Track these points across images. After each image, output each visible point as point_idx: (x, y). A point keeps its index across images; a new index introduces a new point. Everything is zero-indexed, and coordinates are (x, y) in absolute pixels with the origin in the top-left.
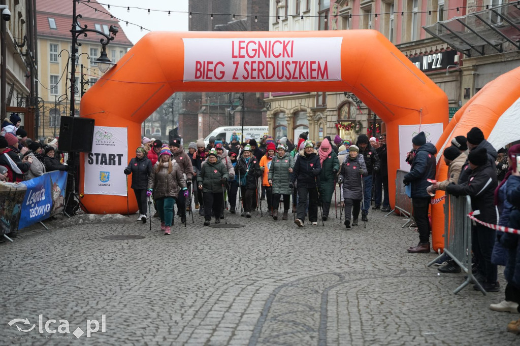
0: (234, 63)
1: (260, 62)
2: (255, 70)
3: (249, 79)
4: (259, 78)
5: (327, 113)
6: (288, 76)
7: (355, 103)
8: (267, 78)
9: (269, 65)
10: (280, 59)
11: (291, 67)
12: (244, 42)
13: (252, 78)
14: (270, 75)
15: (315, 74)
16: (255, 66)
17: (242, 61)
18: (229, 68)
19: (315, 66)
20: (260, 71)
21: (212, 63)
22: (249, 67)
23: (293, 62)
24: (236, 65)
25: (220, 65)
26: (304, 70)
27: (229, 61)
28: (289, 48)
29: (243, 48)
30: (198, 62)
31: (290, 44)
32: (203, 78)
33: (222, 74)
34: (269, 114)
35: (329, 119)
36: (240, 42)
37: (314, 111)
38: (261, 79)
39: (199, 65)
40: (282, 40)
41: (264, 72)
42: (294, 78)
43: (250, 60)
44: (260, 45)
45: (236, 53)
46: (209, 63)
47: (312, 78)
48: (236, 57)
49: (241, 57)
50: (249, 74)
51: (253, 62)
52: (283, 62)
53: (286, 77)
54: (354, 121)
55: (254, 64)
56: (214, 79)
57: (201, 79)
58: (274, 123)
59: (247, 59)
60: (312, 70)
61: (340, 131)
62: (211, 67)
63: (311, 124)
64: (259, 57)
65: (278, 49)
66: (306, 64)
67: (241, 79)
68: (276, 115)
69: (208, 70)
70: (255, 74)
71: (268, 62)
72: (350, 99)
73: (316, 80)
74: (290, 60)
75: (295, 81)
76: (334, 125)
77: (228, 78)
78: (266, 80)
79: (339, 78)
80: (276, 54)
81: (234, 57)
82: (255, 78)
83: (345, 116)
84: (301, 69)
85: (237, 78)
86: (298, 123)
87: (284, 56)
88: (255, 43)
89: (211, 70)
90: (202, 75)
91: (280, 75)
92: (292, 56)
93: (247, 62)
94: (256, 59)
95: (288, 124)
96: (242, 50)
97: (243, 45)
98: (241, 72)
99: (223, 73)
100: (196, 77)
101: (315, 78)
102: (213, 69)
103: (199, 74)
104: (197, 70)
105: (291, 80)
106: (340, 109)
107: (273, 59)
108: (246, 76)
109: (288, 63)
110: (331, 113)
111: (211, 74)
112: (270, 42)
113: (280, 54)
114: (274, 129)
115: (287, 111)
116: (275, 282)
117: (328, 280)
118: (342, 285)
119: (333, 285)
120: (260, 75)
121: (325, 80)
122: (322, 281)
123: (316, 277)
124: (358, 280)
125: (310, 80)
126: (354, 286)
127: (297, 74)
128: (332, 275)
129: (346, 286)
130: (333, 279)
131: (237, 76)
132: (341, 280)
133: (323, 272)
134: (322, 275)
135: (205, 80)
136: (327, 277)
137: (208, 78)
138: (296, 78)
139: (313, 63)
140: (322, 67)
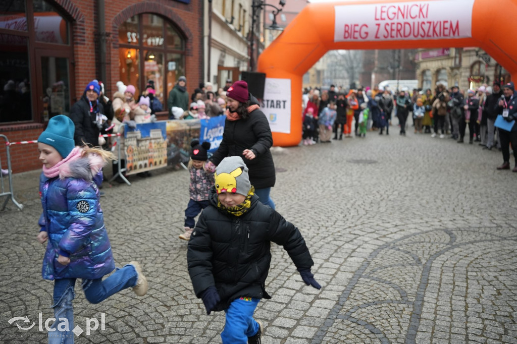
1: (398, 24)
2: (394, 30)
3: (389, 38)
4: (397, 36)
5: (461, 70)
6: (423, 34)
7: (484, 62)
9: (407, 26)
10: (417, 20)
11: (426, 27)
12: (385, 7)
13: (392, 37)
14: (407, 33)
15: (447, 32)
16: (394, 27)
17: (383, 23)
18: (372, 29)
19: (447, 25)
20: (398, 31)
21: (357, 25)
22: (389, 28)
23: (428, 22)
24: (377, 27)
25: (364, 28)
26: (437, 29)
27: (372, 23)
28: (424, 10)
29: (385, 12)
30: (346, 25)
31: (425, 7)
32: (351, 38)
33: (366, 35)
34: (418, 72)
35: (463, 74)
36: (382, 7)
37: (452, 69)
38: (399, 38)
39: (347, 28)
40: (418, 3)
41: (402, 32)
42: (428, 36)
43: (389, 22)
44: (399, 9)
45: (379, 16)
46: (355, 25)
47: (444, 35)
48: (378, 19)
49: (382, 19)
50: (389, 33)
51: (392, 24)
52: (418, 23)
53: (421, 36)
54: (483, 76)
56: (360, 39)
57: (349, 40)
58: (422, 78)
59: (387, 21)
60: (445, 28)
61: (471, 83)
62: (357, 28)
63: (449, 79)
64: (398, 19)
65: (415, 11)
66: (438, 24)
67: (382, 39)
68: (424, 72)
69: (355, 31)
70: (394, 33)
71: (405, 23)
72: (481, 59)
73: (448, 38)
74: (425, 20)
75: (429, 38)
76: (466, 79)
77: (371, 38)
78: (404, 38)
79: (469, 34)
80: (413, 16)
81: (376, 19)
82: (394, 37)
83: (476, 73)
84: (434, 28)
85: (378, 38)
86: (440, 77)
87: (419, 17)
88: (395, 7)
89: (357, 32)
90: (350, 35)
92: (427, 17)
93: (387, 24)
94: (395, 21)
95: (433, 79)
96: (383, 14)
97: (384, 9)
98: (382, 32)
99: (367, 33)
100: (345, 38)
101: (447, 36)
102: (359, 30)
103: (347, 35)
104: (346, 31)
105: (426, 38)
106: (472, 67)
107: (410, 21)
108: (386, 35)
109: (423, 23)
110: (465, 70)
111: (357, 35)
112: (407, 6)
114: (422, 82)
115: (432, 69)
116: (377, 239)
117: (436, 241)
118: (451, 251)
119: (441, 251)
120: (399, 34)
121: (456, 37)
122: (430, 242)
123: (424, 235)
124: (472, 243)
125: (442, 37)
126: (465, 255)
127: (431, 33)
128: (443, 232)
129: (456, 254)
130: (442, 241)
131: (378, 36)
132: (451, 242)
133: (433, 227)
134: (431, 231)
135: (352, 40)
136: (436, 236)
137: (354, 38)
138: (430, 36)
139: (445, 22)
140: (454, 26)
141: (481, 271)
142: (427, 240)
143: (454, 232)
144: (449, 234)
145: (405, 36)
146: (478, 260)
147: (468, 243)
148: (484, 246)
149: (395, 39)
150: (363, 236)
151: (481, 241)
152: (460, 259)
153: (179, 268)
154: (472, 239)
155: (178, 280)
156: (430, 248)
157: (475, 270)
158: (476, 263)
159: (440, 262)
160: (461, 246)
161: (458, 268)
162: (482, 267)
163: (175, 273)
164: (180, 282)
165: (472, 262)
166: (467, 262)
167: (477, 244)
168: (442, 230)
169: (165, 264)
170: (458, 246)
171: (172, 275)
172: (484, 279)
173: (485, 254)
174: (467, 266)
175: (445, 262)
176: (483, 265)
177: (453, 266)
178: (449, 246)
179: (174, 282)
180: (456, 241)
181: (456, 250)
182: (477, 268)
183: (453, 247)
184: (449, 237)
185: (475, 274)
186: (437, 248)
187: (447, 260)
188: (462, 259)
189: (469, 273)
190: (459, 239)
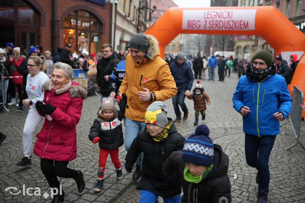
1: (216, 21)
3: (212, 29)
4: (216, 27)
5: (258, 47)
6: (229, 27)
9: (221, 23)
10: (226, 20)
11: (231, 23)
12: (210, 11)
13: (213, 28)
14: (221, 26)
15: (242, 26)
16: (214, 23)
17: (208, 20)
18: (203, 24)
19: (242, 23)
20: (216, 25)
21: (194, 21)
22: (211, 23)
24: (205, 22)
25: (198, 23)
26: (237, 25)
27: (203, 20)
29: (209, 14)
30: (189, 21)
31: (231, 13)
34: (235, 47)
36: (208, 12)
38: (217, 29)
40: (228, 10)
41: (218, 25)
42: (232, 28)
43: (212, 20)
44: (217, 13)
45: (206, 16)
47: (241, 28)
48: (206, 18)
49: (208, 18)
51: (213, 21)
52: (227, 21)
53: (229, 28)
56: (196, 29)
57: (190, 28)
58: (237, 51)
60: (241, 25)
62: (195, 23)
65: (225, 15)
66: (238, 22)
67: (208, 29)
69: (193, 24)
70: (214, 26)
71: (220, 21)
73: (243, 30)
74: (231, 20)
75: (232, 29)
77: (202, 28)
79: (253, 28)
80: (225, 17)
84: (235, 24)
86: (246, 51)
87: (228, 18)
88: (215, 12)
89: (194, 24)
90: (190, 26)
91: (226, 27)
92: (232, 18)
93: (211, 21)
94: (215, 19)
98: (208, 25)
99: (200, 25)
100: (188, 27)
101: (242, 28)
103: (189, 26)
104: (188, 24)
105: (231, 29)
107: (223, 20)
108: (210, 26)
109: (230, 21)
110: (260, 47)
111: (194, 26)
116: (189, 131)
117: (218, 133)
118: (223, 137)
119: (218, 137)
121: (247, 29)
122: (214, 133)
123: (212, 130)
124: (235, 134)
125: (240, 29)
126: (229, 139)
127: (234, 27)
128: (223, 129)
129: (225, 138)
130: (221, 133)
131: (206, 27)
132: (225, 133)
133: (219, 127)
134: (217, 128)
136: (218, 131)
137: (193, 28)
139: (241, 21)
140: (246, 23)
141: (234, 146)
142: (213, 132)
143: (228, 129)
144: (225, 130)
145: (220, 28)
146: (235, 141)
147: (233, 134)
148: (241, 135)
149: (215, 29)
150: (182, 129)
151: (240, 133)
152: (226, 141)
153: (86, 140)
154: (235, 132)
155: (85, 145)
156: (213, 136)
157: (231, 145)
158: (233, 143)
159: (216, 142)
160: (229, 135)
161: (224, 145)
162: (235, 144)
163: (84, 142)
164: (86, 146)
165: (231, 142)
166: (229, 142)
167: (237, 134)
168: (222, 128)
169: (79, 139)
170: (227, 135)
171: (82, 143)
172: (234, 149)
173: (239, 139)
174: (228, 143)
175: (218, 142)
176: (236, 143)
177: (221, 143)
178: (223, 135)
179: (83, 146)
180: (228, 133)
181: (226, 137)
182: (233, 145)
183: (225, 135)
184: (225, 131)
185: (230, 147)
186: (217, 135)
187: (220, 141)
188: (227, 141)
189: (228, 147)
190: (229, 132)
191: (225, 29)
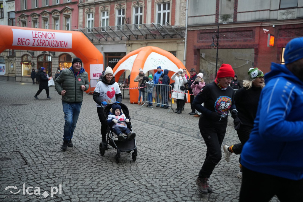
0: (34, 40)
1: (43, 40)
2: (41, 43)
3: (39, 46)
6: (53, 45)
8: (46, 46)
9: (47, 41)
10: (51, 39)
11: (55, 43)
12: (36, 32)
13: (40, 45)
14: (47, 45)
15: (63, 46)
16: (42, 41)
17: (36, 39)
18: (32, 42)
19: (63, 43)
20: (43, 43)
21: (25, 39)
22: (39, 42)
23: (56, 41)
24: (34, 41)
25: (28, 40)
26: (59, 44)
27: (31, 39)
28: (54, 35)
29: (37, 34)
30: (19, 38)
31: (54, 34)
33: (28, 44)
36: (35, 32)
38: (43, 46)
39: (19, 40)
40: (51, 32)
41: (45, 44)
43: (40, 39)
44: (43, 34)
45: (34, 36)
46: (23, 39)
48: (34, 37)
49: (36, 37)
51: (41, 40)
52: (52, 41)
55: (41, 41)
56: (25, 45)
57: (20, 45)
59: (38, 38)
60: (62, 44)
62: (24, 40)
64: (43, 38)
65: (50, 36)
66: (60, 42)
67: (36, 46)
70: (41, 44)
71: (46, 40)
73: (63, 48)
74: (55, 40)
75: (55, 47)
77: (31, 45)
78: (45, 47)
79: (71, 47)
80: (50, 38)
81: (33, 37)
82: (41, 46)
84: (58, 44)
87: (52, 38)
88: (41, 33)
92: (55, 39)
93: (38, 40)
94: (42, 39)
96: (36, 35)
97: (36, 33)
98: (36, 43)
102: (25, 41)
103: (19, 43)
105: (54, 47)
107: (48, 39)
108: (38, 45)
109: (54, 41)
111: (24, 43)
112: (46, 33)
113: (51, 38)
120: (43, 45)
121: (66, 48)
125: (61, 47)
131: (34, 45)
135: (21, 45)
137: (22, 44)
138: (56, 47)
139: (62, 42)
140: (66, 44)
149: (42, 46)
191: (50, 47)
